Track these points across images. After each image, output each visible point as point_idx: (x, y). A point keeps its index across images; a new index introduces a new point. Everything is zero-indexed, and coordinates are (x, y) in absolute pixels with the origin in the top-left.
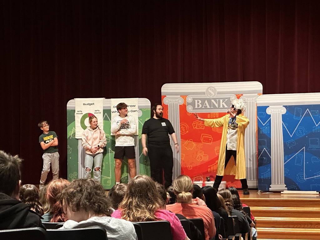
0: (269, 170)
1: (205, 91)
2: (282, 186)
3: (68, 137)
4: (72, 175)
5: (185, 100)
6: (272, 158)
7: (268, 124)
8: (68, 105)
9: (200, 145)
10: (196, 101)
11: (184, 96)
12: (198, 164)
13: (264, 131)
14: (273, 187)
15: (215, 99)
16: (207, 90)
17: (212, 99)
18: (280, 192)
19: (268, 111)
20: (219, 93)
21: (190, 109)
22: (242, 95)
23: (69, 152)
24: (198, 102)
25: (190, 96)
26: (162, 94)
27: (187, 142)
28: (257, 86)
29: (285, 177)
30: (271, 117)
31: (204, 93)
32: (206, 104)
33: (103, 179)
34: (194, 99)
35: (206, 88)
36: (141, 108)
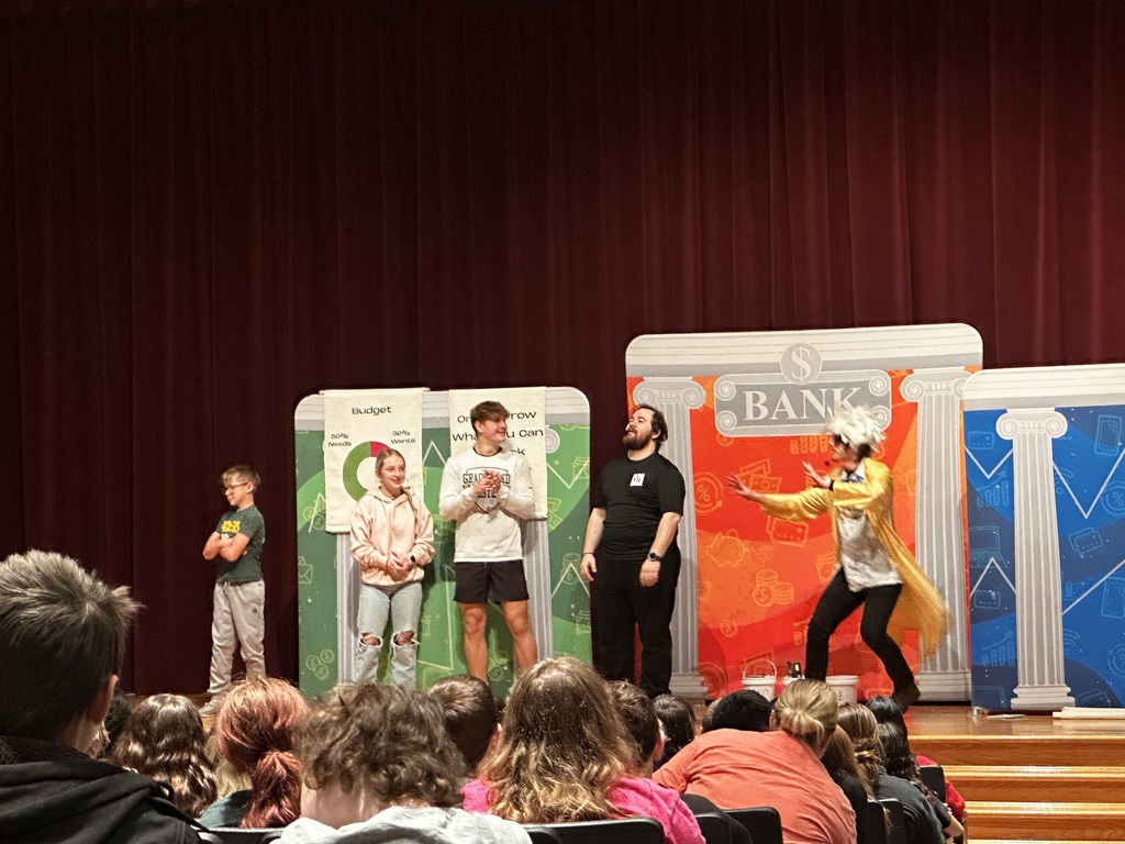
0: (1009, 634)
1: (777, 359)
2: (1058, 693)
3: (299, 527)
4: (316, 662)
5: (710, 391)
6: (1017, 592)
7: (1003, 474)
8: (297, 416)
9: (766, 549)
10: (749, 395)
11: (706, 378)
12: (760, 617)
13: (991, 498)
14: (1024, 697)
15: (815, 389)
16: (787, 355)
17: (805, 388)
18: (1049, 713)
19: (1004, 428)
20: (829, 366)
21: (726, 425)
22: (910, 372)
23: (305, 579)
24: (756, 399)
25: (728, 379)
26: (629, 374)
27: (718, 539)
28: (964, 339)
29: (1065, 659)
30: (1015, 450)
31: (775, 368)
32: (782, 406)
33: (425, 671)
34: (741, 390)
35: (784, 349)
36: (554, 424)
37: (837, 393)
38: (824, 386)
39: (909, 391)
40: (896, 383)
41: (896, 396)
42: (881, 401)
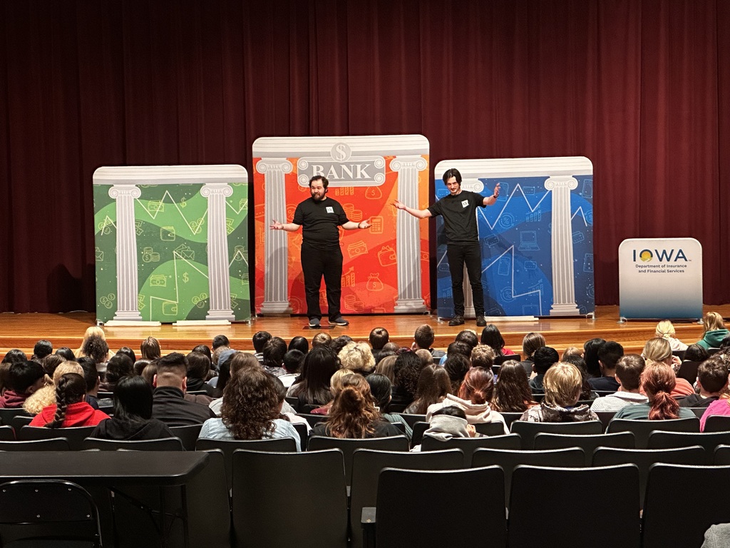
1: (329, 150)
3: (96, 232)
4: (106, 300)
5: (295, 165)
8: (94, 177)
10: (315, 167)
11: (293, 159)
16: (334, 148)
17: (343, 164)
20: (355, 154)
21: (303, 181)
22: (395, 157)
23: (99, 259)
24: (318, 169)
26: (254, 156)
28: (420, 143)
31: (328, 154)
33: (164, 304)
34: (311, 164)
35: (333, 145)
36: (231, 183)
37: (359, 167)
38: (352, 163)
39: (394, 166)
40: (388, 162)
41: (388, 168)
42: (380, 171)
